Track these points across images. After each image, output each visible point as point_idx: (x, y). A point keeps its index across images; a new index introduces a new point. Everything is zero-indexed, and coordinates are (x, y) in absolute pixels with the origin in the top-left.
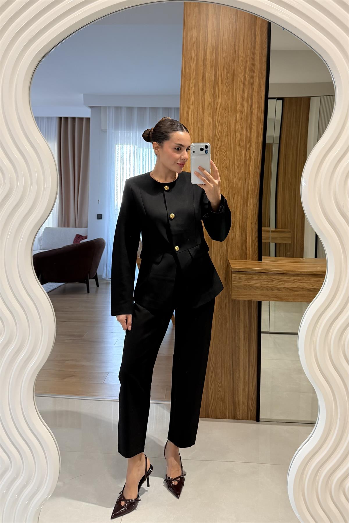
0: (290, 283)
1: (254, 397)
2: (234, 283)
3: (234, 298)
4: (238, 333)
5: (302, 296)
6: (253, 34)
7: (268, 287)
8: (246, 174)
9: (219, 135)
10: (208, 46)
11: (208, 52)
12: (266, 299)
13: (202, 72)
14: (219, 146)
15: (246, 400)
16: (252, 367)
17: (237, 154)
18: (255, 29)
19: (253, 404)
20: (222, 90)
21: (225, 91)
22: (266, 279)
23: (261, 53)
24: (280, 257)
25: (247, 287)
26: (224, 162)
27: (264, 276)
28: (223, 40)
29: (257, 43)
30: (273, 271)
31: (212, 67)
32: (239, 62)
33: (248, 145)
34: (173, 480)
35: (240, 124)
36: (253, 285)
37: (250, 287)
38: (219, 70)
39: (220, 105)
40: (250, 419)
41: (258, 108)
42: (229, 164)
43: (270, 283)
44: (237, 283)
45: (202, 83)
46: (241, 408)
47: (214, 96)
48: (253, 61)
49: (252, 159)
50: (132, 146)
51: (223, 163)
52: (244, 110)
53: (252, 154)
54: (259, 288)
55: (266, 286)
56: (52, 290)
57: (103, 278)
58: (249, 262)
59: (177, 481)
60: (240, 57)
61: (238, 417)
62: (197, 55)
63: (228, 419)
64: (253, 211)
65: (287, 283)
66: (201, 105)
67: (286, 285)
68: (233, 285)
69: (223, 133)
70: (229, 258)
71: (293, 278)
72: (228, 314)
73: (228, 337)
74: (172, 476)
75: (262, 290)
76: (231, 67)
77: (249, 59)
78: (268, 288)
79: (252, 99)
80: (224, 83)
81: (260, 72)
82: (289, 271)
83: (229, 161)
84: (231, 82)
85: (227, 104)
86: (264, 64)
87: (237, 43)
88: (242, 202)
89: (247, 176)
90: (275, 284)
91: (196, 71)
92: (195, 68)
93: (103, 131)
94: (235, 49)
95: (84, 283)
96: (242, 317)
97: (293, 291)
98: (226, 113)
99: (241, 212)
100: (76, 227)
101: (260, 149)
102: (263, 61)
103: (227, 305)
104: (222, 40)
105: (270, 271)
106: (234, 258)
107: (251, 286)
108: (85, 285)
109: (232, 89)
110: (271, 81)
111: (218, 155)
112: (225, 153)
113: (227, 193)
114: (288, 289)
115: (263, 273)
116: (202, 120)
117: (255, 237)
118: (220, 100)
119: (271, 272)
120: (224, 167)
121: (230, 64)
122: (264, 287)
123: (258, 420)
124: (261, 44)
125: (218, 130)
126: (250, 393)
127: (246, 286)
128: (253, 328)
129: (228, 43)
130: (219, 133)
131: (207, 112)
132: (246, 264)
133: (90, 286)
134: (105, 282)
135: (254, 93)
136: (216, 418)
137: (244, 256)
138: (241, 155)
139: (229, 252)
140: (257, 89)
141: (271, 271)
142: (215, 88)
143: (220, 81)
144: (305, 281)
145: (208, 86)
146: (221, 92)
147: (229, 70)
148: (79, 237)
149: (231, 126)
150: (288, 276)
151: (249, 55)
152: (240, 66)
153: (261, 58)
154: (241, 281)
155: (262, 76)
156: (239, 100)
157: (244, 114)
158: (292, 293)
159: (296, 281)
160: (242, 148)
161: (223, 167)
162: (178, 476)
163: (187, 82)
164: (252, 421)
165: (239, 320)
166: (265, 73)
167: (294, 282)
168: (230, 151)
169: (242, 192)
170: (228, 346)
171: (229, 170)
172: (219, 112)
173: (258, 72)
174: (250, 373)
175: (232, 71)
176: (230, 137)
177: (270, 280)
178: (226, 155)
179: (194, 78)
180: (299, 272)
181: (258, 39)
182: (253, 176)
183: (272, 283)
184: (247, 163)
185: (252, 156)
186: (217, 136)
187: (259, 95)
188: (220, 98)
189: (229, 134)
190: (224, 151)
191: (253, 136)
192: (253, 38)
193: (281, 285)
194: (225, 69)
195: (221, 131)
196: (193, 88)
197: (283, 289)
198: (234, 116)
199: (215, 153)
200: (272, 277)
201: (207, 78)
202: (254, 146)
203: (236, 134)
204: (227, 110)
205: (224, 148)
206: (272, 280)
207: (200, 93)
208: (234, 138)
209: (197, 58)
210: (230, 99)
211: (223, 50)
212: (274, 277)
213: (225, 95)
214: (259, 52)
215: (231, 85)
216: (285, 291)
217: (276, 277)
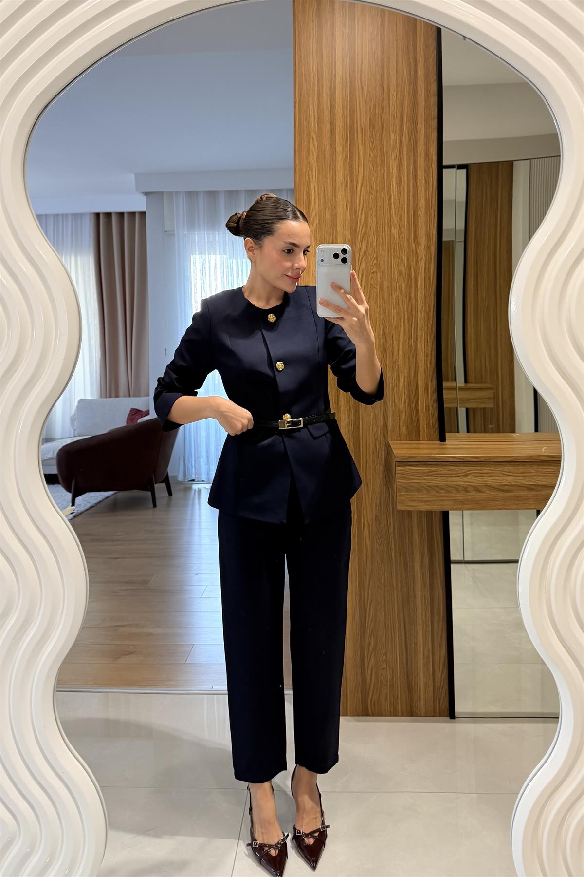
0: (497, 478)
1: (443, 677)
2: (400, 481)
3: (401, 507)
4: (412, 567)
5: (517, 498)
6: (412, 60)
7: (457, 485)
8: (413, 296)
9: (363, 231)
10: (337, 82)
11: (337, 93)
12: (455, 507)
13: (328, 125)
14: (363, 249)
15: (431, 682)
16: (438, 626)
17: (395, 261)
19: (442, 689)
20: (364, 156)
21: (370, 156)
22: (454, 472)
23: (427, 90)
24: (475, 432)
25: (423, 488)
26: (374, 276)
27: (451, 468)
28: (361, 71)
29: (419, 74)
30: (466, 459)
31: (346, 118)
32: (391, 108)
33: (413, 246)
34: (307, 835)
35: (397, 211)
36: (433, 483)
37: (429, 488)
38: (357, 122)
39: (363, 180)
40: (438, 715)
41: (427, 183)
42: (383, 279)
43: (461, 480)
44: (405, 481)
45: (331, 145)
46: (422, 697)
47: (351, 166)
48: (414, 104)
49: (420, 269)
50: (218, 256)
51: (372, 277)
52: (404, 188)
53: (421, 261)
54: (442, 489)
55: (455, 485)
56: (93, 505)
57: (180, 480)
58: (424, 444)
59: (314, 837)
60: (391, 98)
61: (419, 713)
62: (318, 98)
63: (401, 716)
64: (427, 357)
65: (491, 478)
66: (330, 181)
67: (490, 481)
68: (400, 485)
69: (368, 227)
70: (389, 439)
71: (500, 469)
72: (392, 536)
73: (394, 574)
74: (304, 828)
75: (448, 491)
76: (377, 116)
77: (407, 102)
78: (458, 487)
79: (415, 169)
80: (368, 142)
81: (426, 122)
82: (493, 458)
83: (381, 274)
84: (378, 141)
85: (375, 179)
86: (432, 109)
87: (385, 74)
88: (407, 343)
89: (413, 299)
90: (469, 480)
91: (318, 125)
92: (316, 120)
93: (167, 233)
94: (382, 85)
95: (147, 490)
96: (416, 538)
97: (502, 490)
98: (374, 194)
99: (407, 359)
100: (130, 396)
101: (434, 253)
102: (432, 104)
103: (390, 520)
104: (359, 70)
105: (460, 459)
106: (399, 439)
107: (429, 486)
108: (149, 493)
109: (381, 154)
110: (445, 138)
111: (363, 265)
112: (375, 261)
113: (382, 328)
114: (493, 487)
116: (333, 206)
117: (432, 401)
118: (361, 172)
119: (463, 459)
121: (375, 113)
122: (452, 487)
123: (452, 715)
124: (427, 75)
125: (360, 222)
126: (437, 670)
128: (437, 558)
129: (370, 76)
130: (363, 228)
131: (341, 193)
132: (419, 448)
133: (157, 495)
134: (183, 486)
135: (418, 158)
136: (380, 714)
137: (414, 434)
138: (401, 264)
139: (390, 428)
140: (423, 151)
142: (352, 152)
143: (361, 139)
144: (522, 473)
145: (341, 149)
146: (362, 159)
147: (375, 121)
148: (135, 414)
149: (383, 214)
150: (491, 465)
151: (406, 94)
153: (427, 99)
154: (412, 477)
155: (430, 129)
156: (394, 171)
157: (404, 194)
158: (501, 494)
159: (506, 473)
160: (403, 251)
161: (372, 285)
162: (315, 829)
163: (305, 144)
164: (442, 717)
165: (412, 546)
166: (434, 123)
167: (503, 477)
168: (383, 256)
169: (407, 325)
170: (395, 591)
171: (382, 289)
172: (361, 192)
173: (423, 122)
174: (435, 634)
175: (380, 122)
176: (381, 233)
177: (461, 473)
178: (376, 264)
179: (315, 136)
180: (512, 458)
181: (420, 66)
182: (423, 298)
183: (465, 479)
184: (413, 277)
185: (420, 263)
186: (360, 232)
187: (427, 160)
188: (361, 169)
189: (379, 228)
190: (373, 257)
191: (421, 229)
192: (413, 65)
193: (482, 481)
194: (368, 119)
195: (366, 224)
196: (316, 153)
197: (484, 489)
198: (387, 198)
199: (357, 261)
200: (465, 469)
201: (337, 136)
202: (423, 248)
203: (391, 228)
204: (375, 188)
205: (372, 252)
206: (464, 474)
207: (328, 162)
208: (388, 235)
209: (319, 103)
210: (379, 169)
211: (362, 87)
212: (468, 468)
213: (370, 162)
214: (423, 88)
215: (379, 147)
216: (488, 492)
217: (472, 468)
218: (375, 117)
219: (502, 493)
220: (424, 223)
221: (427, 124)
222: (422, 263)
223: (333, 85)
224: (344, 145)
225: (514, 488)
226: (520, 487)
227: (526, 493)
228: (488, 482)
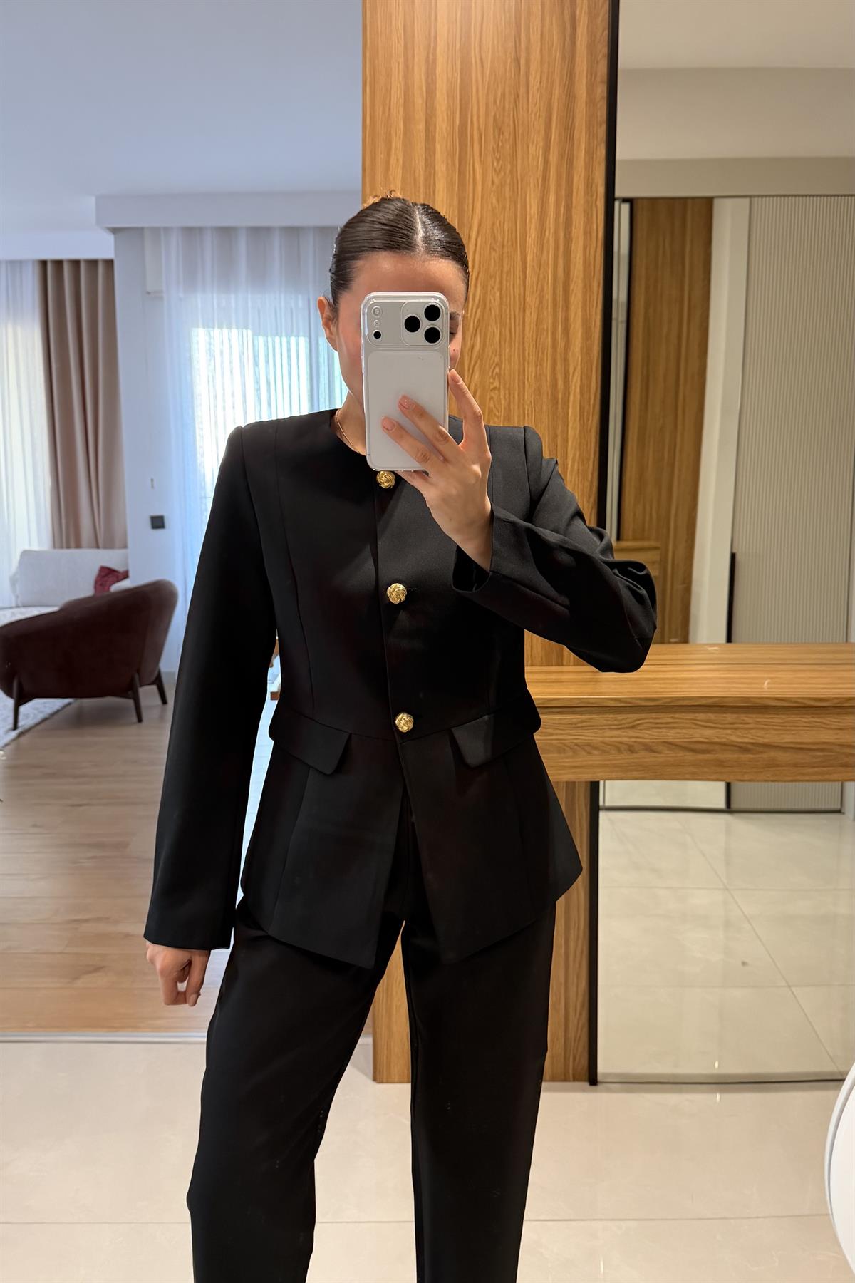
0: (684, 731)
1: (581, 1023)
6: (567, 17)
7: (621, 743)
8: (559, 431)
9: (477, 316)
10: (438, 51)
11: (439, 69)
12: (614, 775)
14: (476, 348)
16: (576, 946)
17: (531, 370)
19: (579, 1040)
20: (484, 181)
21: (493, 183)
22: (616, 723)
23: (592, 72)
25: (566, 748)
26: (495, 394)
27: (611, 716)
29: (578, 43)
30: (634, 701)
31: (454, 113)
32: (530, 100)
33: (561, 345)
35: (535, 280)
36: (582, 740)
37: (576, 747)
38: (472, 122)
39: (480, 225)
40: (572, 1080)
41: (587, 233)
42: (508, 402)
43: (625, 734)
45: (426, 160)
47: (461, 200)
48: (570, 96)
49: (573, 387)
50: (234, 331)
51: (492, 398)
52: (548, 239)
53: (574, 373)
54: (596, 748)
55: (615, 741)
60: (532, 83)
62: (406, 77)
65: (673, 731)
67: (670, 735)
69: (487, 308)
71: (691, 716)
75: (604, 752)
76: (506, 114)
77: (557, 92)
78: (620, 745)
79: (569, 208)
80: (489, 159)
81: (588, 128)
83: (507, 392)
84: (509, 158)
85: (500, 225)
86: (599, 106)
87: (522, 40)
89: (559, 437)
90: (638, 735)
91: (405, 125)
93: (151, 295)
94: (517, 60)
95: (126, 696)
97: (692, 750)
98: (497, 249)
100: (98, 547)
101: (595, 359)
102: (598, 97)
105: (626, 702)
107: (576, 744)
109: (512, 178)
110: (620, 155)
111: (477, 375)
112: (497, 370)
114: (677, 745)
115: (607, 707)
118: (478, 211)
119: (630, 703)
120: (494, 409)
121: (504, 107)
122: (610, 745)
123: (593, 1079)
124: (592, 46)
125: (474, 300)
126: (572, 1013)
127: (565, 744)
129: (496, 42)
130: (477, 309)
133: (143, 703)
135: (575, 190)
138: (540, 375)
140: (583, 178)
141: (629, 699)
142: (462, 174)
143: (478, 153)
144: (730, 724)
145: (443, 167)
146: (479, 188)
147: (503, 123)
149: (512, 286)
150: (675, 712)
151: (557, 78)
152: (532, 111)
153: (591, 88)
155: (595, 142)
156: (533, 209)
157: (548, 252)
158: (689, 757)
159: (702, 723)
160: (543, 353)
161: (491, 411)
163: (381, 157)
164: (576, 1083)
166: (602, 131)
167: (694, 728)
168: (510, 362)
172: (476, 245)
173: (584, 129)
174: (571, 959)
175: (511, 123)
176: (508, 321)
177: (625, 724)
178: (499, 375)
179: (400, 145)
181: (581, 29)
182: (577, 436)
183: (631, 733)
184: (560, 401)
185: (573, 376)
186: (473, 314)
187: (588, 193)
188: (478, 205)
189: (506, 311)
190: (494, 361)
191: (576, 314)
192: (568, 27)
193: (658, 736)
194: (491, 120)
195: (483, 301)
196: (400, 171)
197: (661, 748)
198: (519, 258)
199: (466, 368)
200: (633, 717)
201: (438, 146)
202: (577, 349)
203: (524, 311)
204: (499, 239)
205: (493, 353)
206: (631, 725)
207: (421, 190)
208: (519, 324)
209: (406, 84)
210: (508, 206)
211: (482, 63)
212: (636, 716)
213: (492, 194)
214: (585, 68)
215: (509, 167)
216: (667, 752)
217: (643, 716)
218: (503, 116)
219: (691, 754)
220: (580, 306)
221: (590, 131)
222: (576, 377)
223: (431, 56)
224: (450, 162)
225: (715, 747)
226: (726, 746)
227: (736, 756)
228: (669, 736)
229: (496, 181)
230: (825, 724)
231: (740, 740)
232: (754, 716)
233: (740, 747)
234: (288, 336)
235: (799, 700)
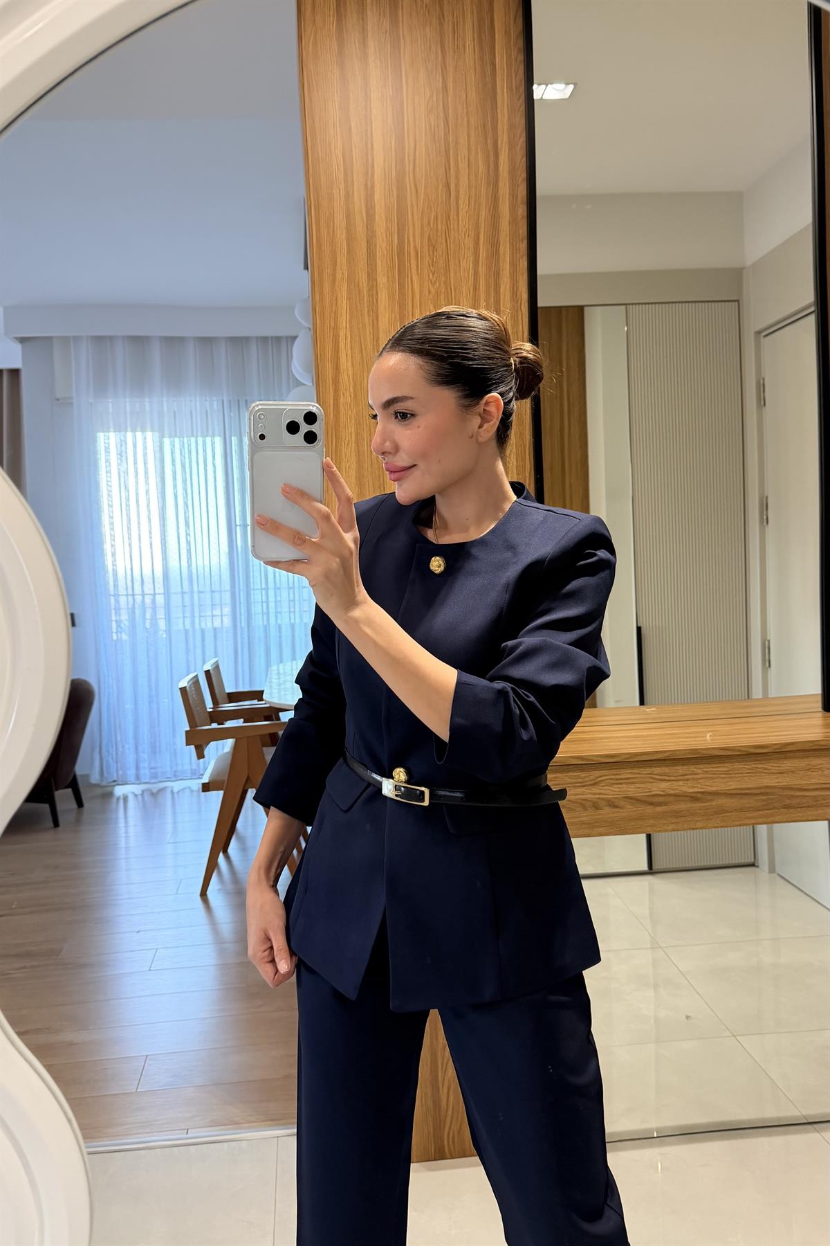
0: (643, 785)
5: (677, 814)
6: (490, 147)
7: (585, 800)
10: (376, 176)
12: (581, 832)
13: (364, 245)
18: (495, 129)
20: (423, 293)
21: (430, 292)
22: (579, 780)
23: (513, 195)
27: (575, 774)
28: (414, 161)
29: (501, 169)
30: (595, 758)
31: (392, 235)
32: (460, 219)
38: (409, 241)
43: (589, 791)
45: (369, 273)
48: (493, 215)
55: (580, 800)
60: (461, 206)
62: (347, 202)
65: (633, 786)
66: (369, 328)
67: (631, 790)
71: (649, 770)
75: (571, 810)
76: (439, 234)
77: (484, 212)
78: (585, 803)
80: (425, 272)
81: (512, 243)
84: (442, 271)
86: (520, 224)
90: (600, 791)
91: (348, 245)
92: (344, 237)
93: (60, 401)
94: (447, 185)
97: (652, 804)
102: (520, 217)
104: (412, 158)
105: (588, 760)
108: (46, 807)
109: (447, 289)
114: (637, 800)
115: (571, 767)
119: (591, 762)
121: (437, 228)
122: (576, 803)
124: (512, 171)
129: (428, 170)
133: (59, 808)
134: (99, 791)
135: (502, 297)
140: (508, 287)
141: (591, 758)
142: (402, 285)
143: (415, 268)
144: (682, 775)
145: (385, 280)
146: (417, 296)
147: (436, 241)
150: (633, 768)
151: (483, 201)
152: (462, 231)
153: (513, 208)
155: (518, 255)
158: (649, 810)
159: (658, 777)
163: (327, 272)
166: (523, 246)
167: (652, 782)
173: (508, 244)
175: (444, 241)
177: (588, 781)
179: (344, 261)
180: (666, 754)
181: (503, 156)
183: (595, 790)
187: (514, 300)
192: (492, 153)
193: (620, 792)
194: (426, 238)
196: (345, 285)
197: (622, 803)
200: (595, 774)
201: (379, 262)
206: (593, 782)
207: (365, 299)
209: (348, 208)
211: (416, 186)
212: (598, 773)
213: (430, 302)
214: (508, 192)
215: (443, 279)
216: (629, 807)
217: (605, 772)
218: (437, 235)
219: (651, 807)
221: (513, 246)
224: (390, 275)
225: (672, 799)
226: (679, 797)
227: (689, 805)
228: (629, 791)
229: (433, 291)
230: (766, 769)
231: (692, 790)
232: (702, 766)
233: (692, 797)
234: (204, 436)
235: (744, 749)
